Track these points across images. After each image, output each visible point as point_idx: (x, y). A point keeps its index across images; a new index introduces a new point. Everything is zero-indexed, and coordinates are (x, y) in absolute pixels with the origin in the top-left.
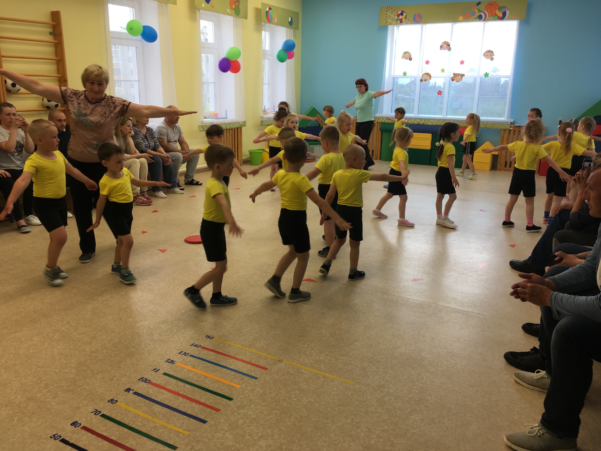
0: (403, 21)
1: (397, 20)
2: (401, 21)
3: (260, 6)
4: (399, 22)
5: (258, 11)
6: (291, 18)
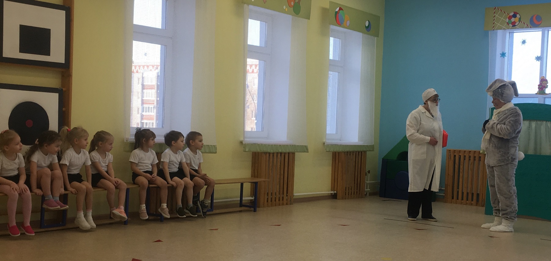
0: (516, 24)
1: (508, 24)
2: (514, 25)
3: (327, 6)
4: (512, 26)
5: (324, 11)
6: (369, 21)
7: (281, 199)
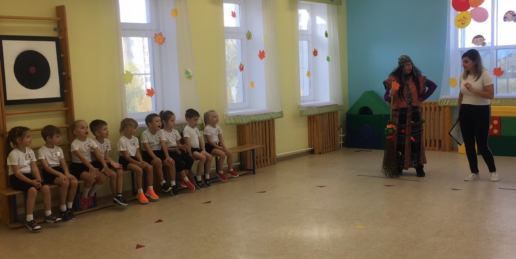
7: (265, 160)
